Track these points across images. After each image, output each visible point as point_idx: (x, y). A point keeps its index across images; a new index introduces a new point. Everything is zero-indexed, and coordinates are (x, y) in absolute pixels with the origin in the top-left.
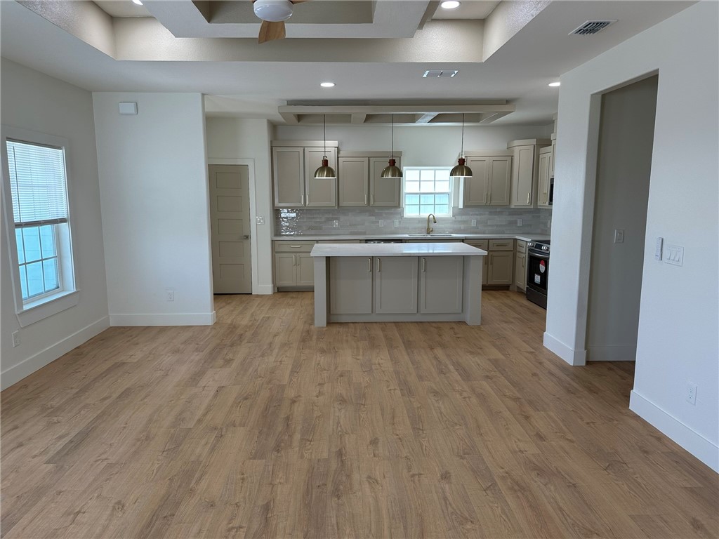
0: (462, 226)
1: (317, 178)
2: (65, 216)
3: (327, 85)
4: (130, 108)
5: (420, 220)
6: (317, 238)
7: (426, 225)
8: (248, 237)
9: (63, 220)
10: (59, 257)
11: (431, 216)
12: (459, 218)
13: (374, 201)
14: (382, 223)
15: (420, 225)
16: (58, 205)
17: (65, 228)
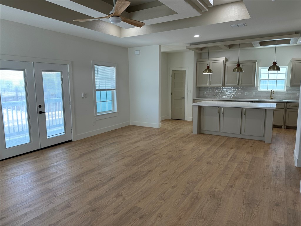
0: (292, 96)
1: (204, 73)
2: (115, 88)
3: (197, 36)
4: (137, 52)
5: (267, 93)
6: (212, 99)
7: (270, 95)
8: (184, 98)
9: (114, 89)
10: (113, 101)
11: (272, 91)
12: (289, 92)
13: (241, 83)
14: (247, 93)
15: (267, 95)
16: (112, 84)
17: (115, 91)
